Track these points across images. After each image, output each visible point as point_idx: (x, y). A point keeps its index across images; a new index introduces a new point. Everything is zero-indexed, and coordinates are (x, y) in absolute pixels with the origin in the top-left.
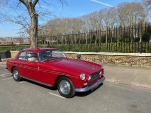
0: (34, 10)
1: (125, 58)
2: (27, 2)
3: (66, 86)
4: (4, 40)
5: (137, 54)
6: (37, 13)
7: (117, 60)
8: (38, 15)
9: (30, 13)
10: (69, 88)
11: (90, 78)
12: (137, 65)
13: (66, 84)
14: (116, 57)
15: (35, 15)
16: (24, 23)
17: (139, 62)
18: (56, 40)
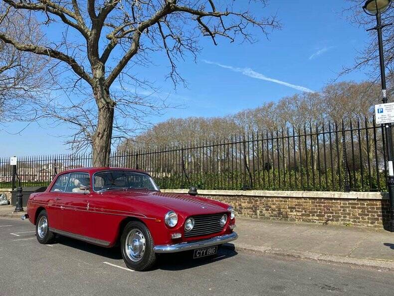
0: (108, 93)
1: (309, 205)
2: (95, 78)
3: (137, 243)
4: (42, 171)
5: (336, 194)
6: (113, 99)
7: (292, 208)
8: (114, 104)
9: (97, 100)
10: (144, 247)
11: (191, 226)
12: (341, 223)
13: (139, 238)
14: (290, 203)
15: (108, 103)
16: (83, 122)
17: (345, 214)
18: (169, 171)
